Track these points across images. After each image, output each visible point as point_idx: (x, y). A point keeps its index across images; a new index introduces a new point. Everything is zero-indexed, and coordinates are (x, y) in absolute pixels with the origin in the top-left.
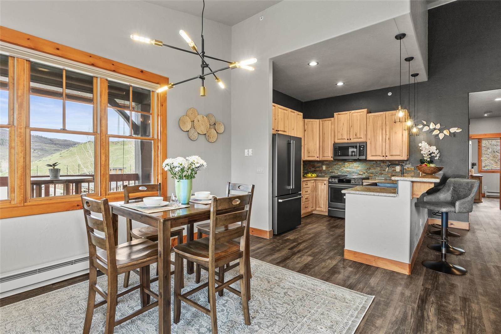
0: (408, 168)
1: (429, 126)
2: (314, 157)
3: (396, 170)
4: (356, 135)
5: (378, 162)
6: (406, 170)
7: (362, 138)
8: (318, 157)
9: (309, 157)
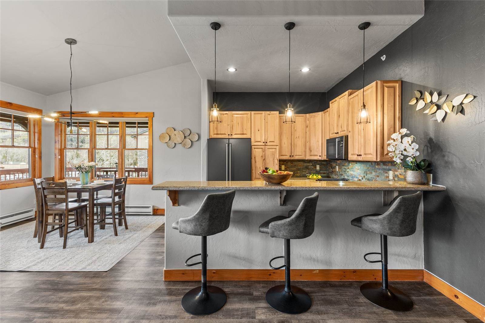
0: (400, 174)
1: (423, 99)
2: (317, 155)
3: (389, 177)
4: (341, 127)
5: (373, 163)
6: (399, 177)
7: (345, 130)
8: (320, 156)
9: (311, 155)
